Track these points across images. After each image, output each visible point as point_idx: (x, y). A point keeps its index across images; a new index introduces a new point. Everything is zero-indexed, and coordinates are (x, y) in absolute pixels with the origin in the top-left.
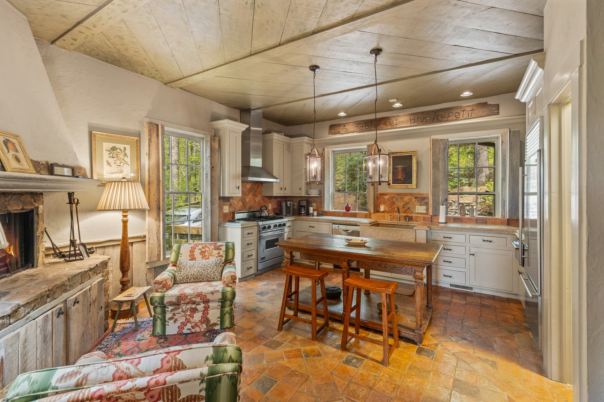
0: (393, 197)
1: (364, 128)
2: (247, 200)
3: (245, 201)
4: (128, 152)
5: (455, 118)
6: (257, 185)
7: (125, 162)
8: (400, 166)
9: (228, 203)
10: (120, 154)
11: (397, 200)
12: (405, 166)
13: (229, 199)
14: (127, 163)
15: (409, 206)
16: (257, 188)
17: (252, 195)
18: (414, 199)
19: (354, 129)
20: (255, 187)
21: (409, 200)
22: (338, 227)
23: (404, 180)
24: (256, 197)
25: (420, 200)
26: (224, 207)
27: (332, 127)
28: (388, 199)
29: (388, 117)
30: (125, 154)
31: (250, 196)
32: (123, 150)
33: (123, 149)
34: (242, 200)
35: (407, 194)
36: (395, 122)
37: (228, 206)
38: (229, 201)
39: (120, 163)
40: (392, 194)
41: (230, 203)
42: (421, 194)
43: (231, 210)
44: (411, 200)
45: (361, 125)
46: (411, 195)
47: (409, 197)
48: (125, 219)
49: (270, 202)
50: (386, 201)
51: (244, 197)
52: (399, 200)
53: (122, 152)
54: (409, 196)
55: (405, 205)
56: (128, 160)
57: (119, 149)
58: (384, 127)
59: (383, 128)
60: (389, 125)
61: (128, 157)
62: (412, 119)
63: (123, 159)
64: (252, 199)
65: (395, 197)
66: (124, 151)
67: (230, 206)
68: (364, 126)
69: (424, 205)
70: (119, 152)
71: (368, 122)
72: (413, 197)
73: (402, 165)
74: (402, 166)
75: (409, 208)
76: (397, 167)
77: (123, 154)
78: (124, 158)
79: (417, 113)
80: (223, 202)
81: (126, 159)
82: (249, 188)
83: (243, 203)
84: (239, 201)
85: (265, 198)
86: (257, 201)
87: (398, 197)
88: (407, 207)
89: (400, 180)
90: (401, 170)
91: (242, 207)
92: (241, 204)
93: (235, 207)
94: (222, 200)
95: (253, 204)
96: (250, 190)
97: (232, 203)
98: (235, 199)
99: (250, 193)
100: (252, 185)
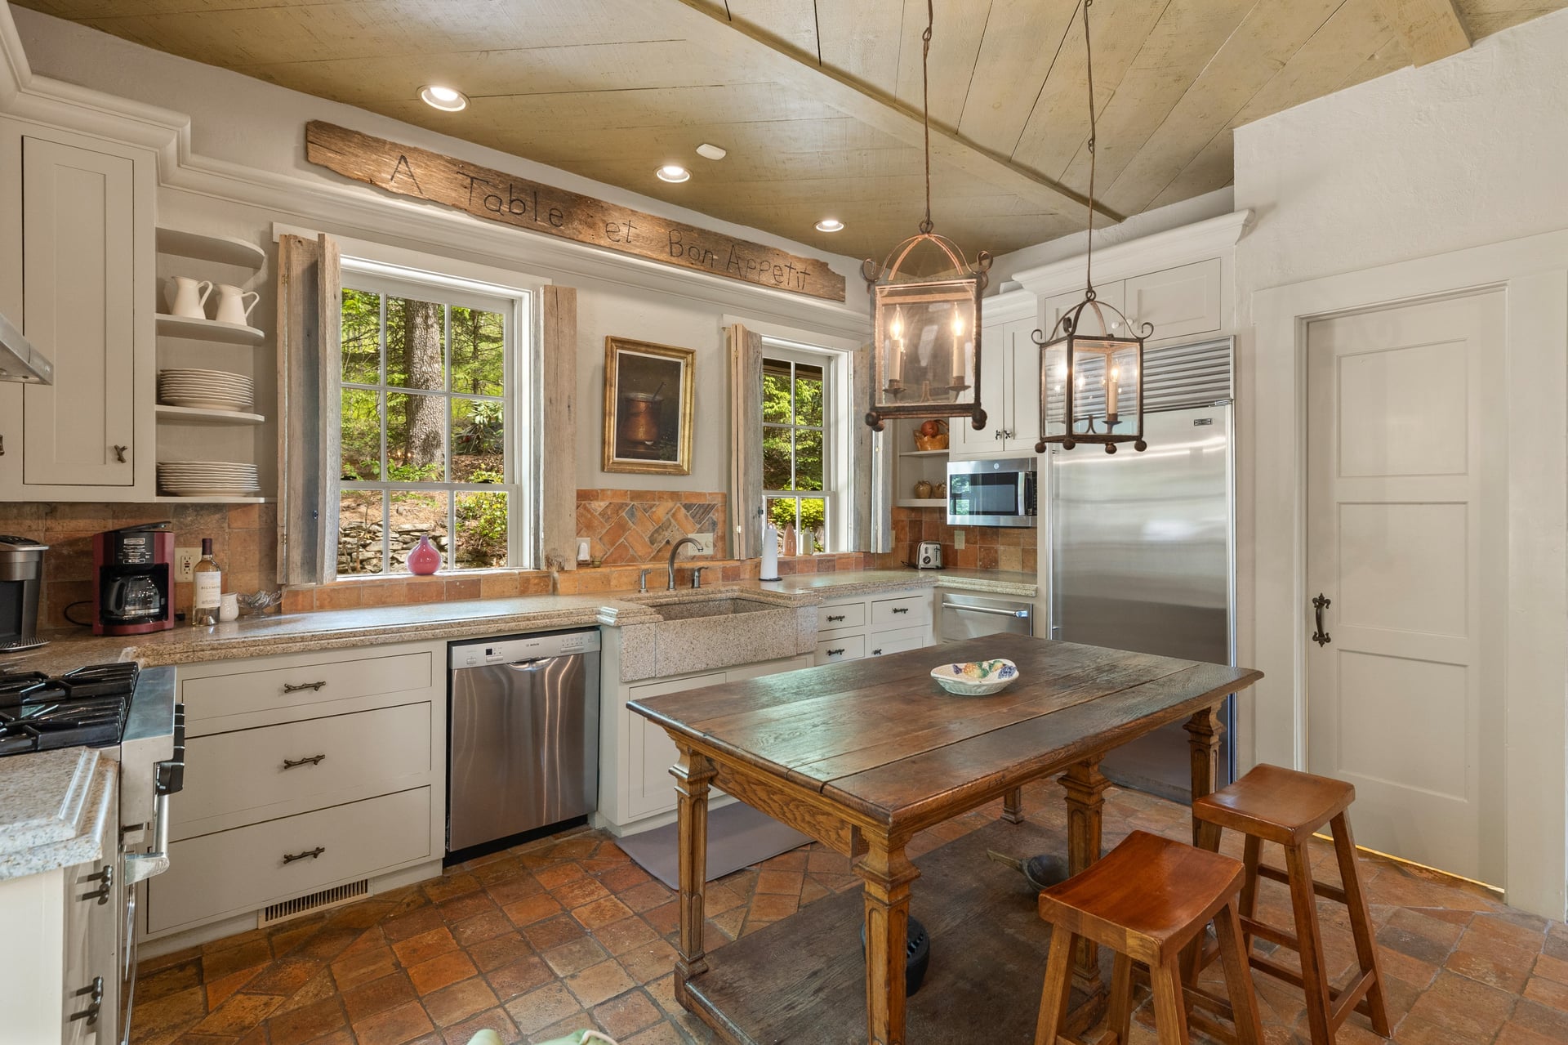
0: (622, 506)
1: (505, 208)
5: (773, 282)
8: (641, 396)
11: (632, 514)
12: (658, 398)
15: (668, 535)
18: (683, 510)
19: (454, 194)
21: (669, 515)
22: (489, 652)
23: (655, 442)
25: (698, 515)
27: (317, 133)
28: (603, 514)
29: (599, 201)
35: (660, 496)
36: (624, 230)
40: (615, 493)
42: (699, 495)
44: (674, 515)
45: (489, 190)
46: (672, 499)
47: (670, 504)
50: (596, 523)
52: (638, 514)
54: (667, 500)
55: (657, 531)
58: (587, 234)
59: (581, 237)
60: (602, 231)
62: (674, 239)
65: (627, 505)
68: (506, 198)
69: (707, 531)
71: (522, 190)
72: (679, 505)
73: (651, 392)
74: (650, 396)
75: (668, 542)
76: (632, 395)
79: (689, 229)
87: (635, 503)
88: (663, 539)
89: (642, 443)
90: (647, 407)
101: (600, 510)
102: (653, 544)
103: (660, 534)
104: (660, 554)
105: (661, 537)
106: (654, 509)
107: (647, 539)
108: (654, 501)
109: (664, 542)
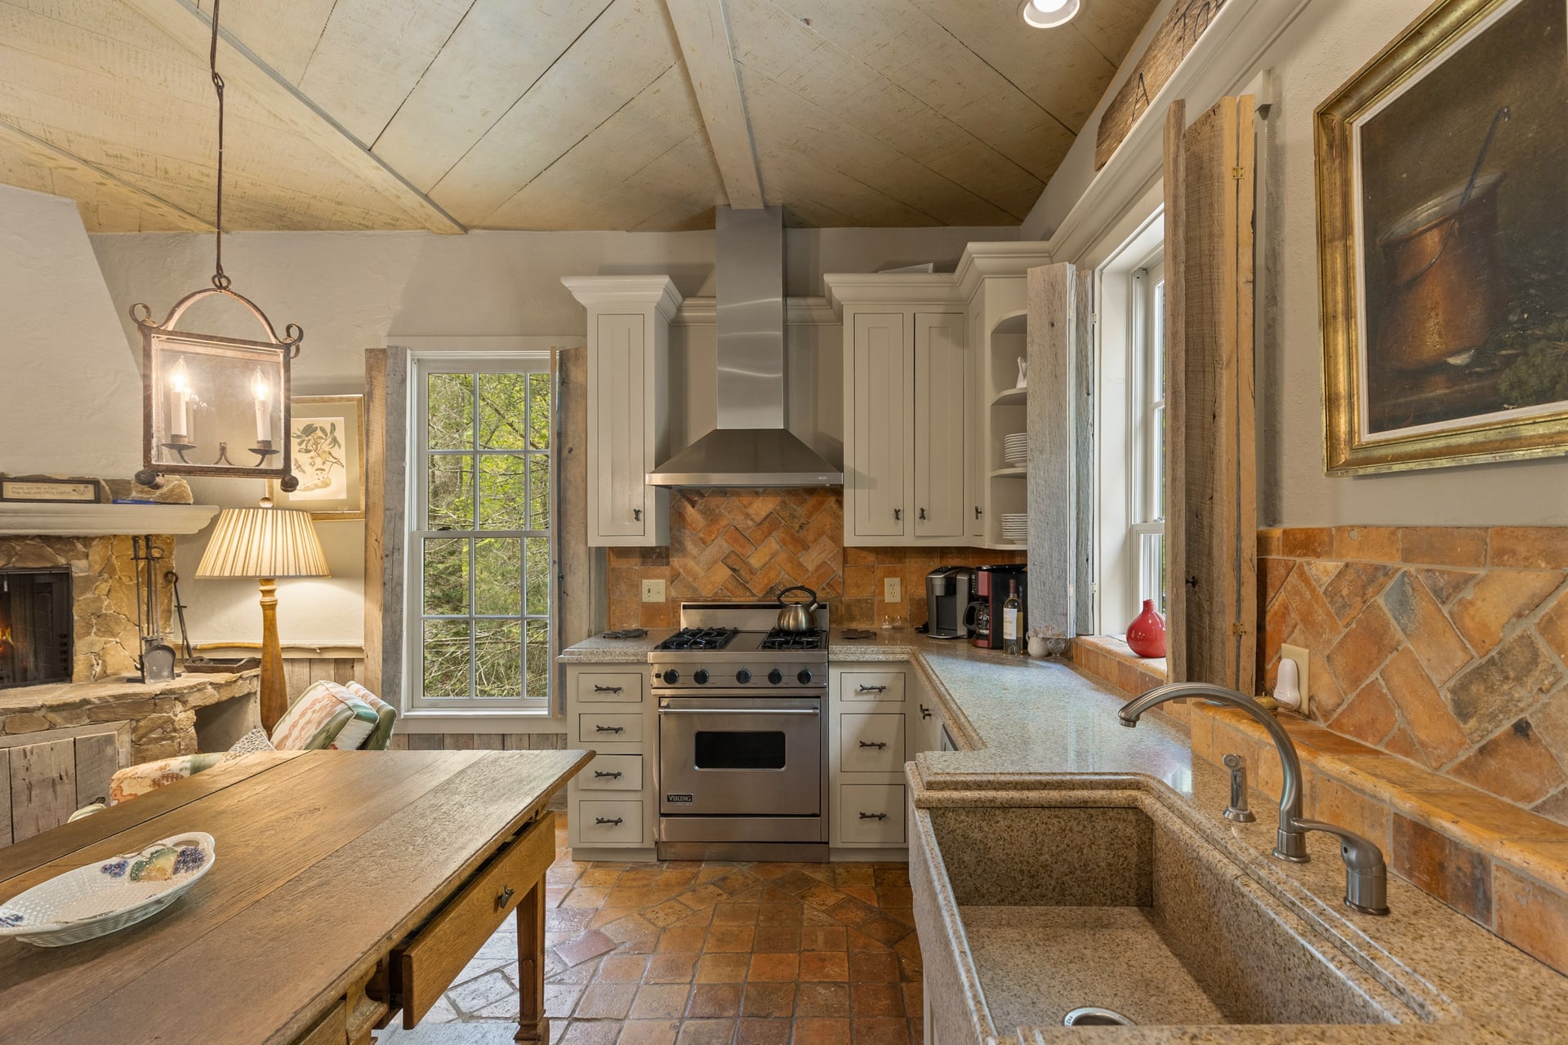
0: (1375, 575)
2: (756, 561)
3: (746, 564)
4: (340, 434)
6: (812, 501)
7: (334, 461)
8: (1427, 210)
9: (666, 570)
10: (323, 441)
11: (1403, 604)
13: (668, 556)
14: (338, 462)
15: (1525, 699)
16: (809, 516)
17: (783, 542)
20: (801, 511)
21: (1530, 625)
23: (1480, 357)
24: (806, 548)
26: (644, 581)
28: (1332, 593)
30: (335, 441)
31: (773, 544)
32: (328, 431)
33: (328, 429)
34: (729, 561)
37: (662, 582)
38: (668, 564)
39: (324, 463)
40: (1361, 536)
41: (673, 569)
43: (674, 594)
47: (1535, 580)
48: (268, 599)
49: (892, 574)
50: (1320, 616)
51: (738, 549)
52: (1422, 606)
53: (326, 435)
54: (1528, 564)
55: (1479, 674)
56: (340, 453)
57: (321, 428)
61: (339, 446)
63: (330, 453)
64: (782, 557)
65: (1387, 572)
66: (331, 433)
67: (674, 578)
70: (321, 438)
73: (1457, 178)
74: (1454, 194)
75: (1522, 729)
77: (330, 440)
78: (332, 451)
80: (643, 564)
81: (336, 451)
82: (764, 514)
83: (734, 570)
84: (716, 562)
85: (864, 554)
86: (811, 568)
87: (1411, 568)
88: (1504, 710)
89: (1438, 367)
90: (1444, 242)
91: (730, 586)
92: (723, 574)
93: (695, 585)
94: (638, 560)
95: (786, 576)
96: (769, 524)
97: (681, 570)
98: (695, 558)
99: (770, 533)
100: (783, 504)
101: (1326, 580)
102: (1464, 716)
103: (1491, 689)
104: (1493, 763)
105: (1497, 701)
106: (1468, 594)
107: (1446, 696)
108: (1477, 562)
109: (1507, 725)
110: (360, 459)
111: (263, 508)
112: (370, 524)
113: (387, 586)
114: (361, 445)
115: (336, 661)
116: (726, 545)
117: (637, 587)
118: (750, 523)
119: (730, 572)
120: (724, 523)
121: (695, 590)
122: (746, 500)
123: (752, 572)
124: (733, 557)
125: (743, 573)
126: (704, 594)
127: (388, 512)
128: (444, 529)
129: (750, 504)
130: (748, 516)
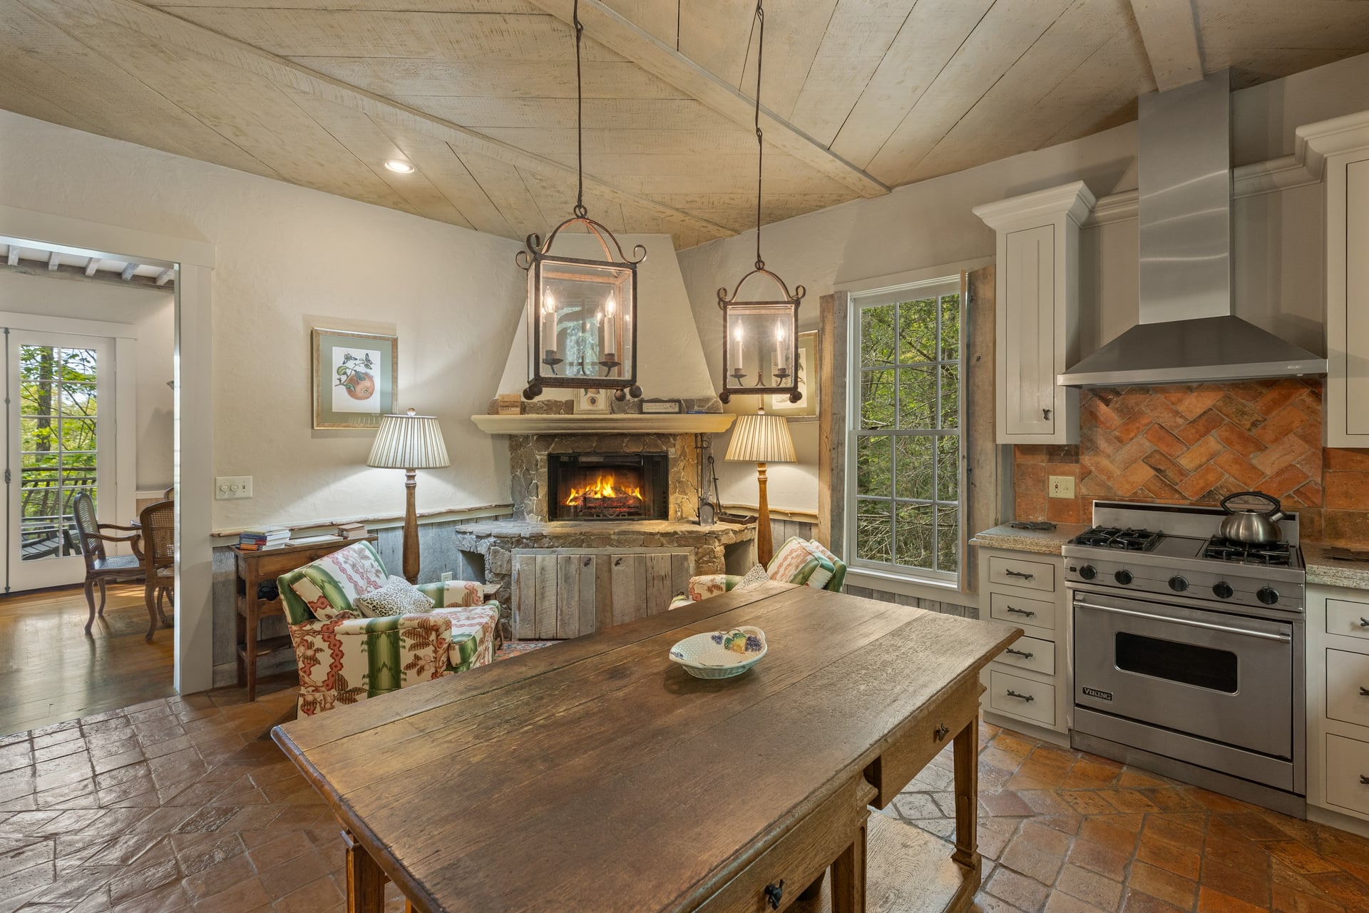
2: (1188, 461)
3: (1175, 464)
4: (803, 361)
6: (1270, 395)
9: (1075, 468)
13: (1077, 454)
16: (1268, 411)
17: (1227, 442)
20: (1254, 406)
24: (1262, 448)
26: (1051, 477)
31: (1212, 442)
34: (1152, 461)
37: (1071, 479)
38: (1077, 461)
41: (1083, 466)
43: (1084, 491)
48: (762, 477)
51: (1164, 449)
64: (1226, 458)
67: (1084, 475)
80: (1050, 461)
81: (801, 373)
82: (1199, 411)
83: (1158, 470)
84: (1135, 461)
85: (1358, 458)
86: (1269, 471)
91: (1153, 488)
92: (1144, 474)
93: (1110, 484)
94: (1044, 457)
95: (1232, 479)
96: (1207, 422)
97: (1093, 468)
98: (1109, 456)
99: (1208, 431)
100: (1229, 399)
110: (816, 378)
111: (760, 415)
112: (823, 425)
113: (834, 471)
114: (816, 367)
115: (801, 524)
116: (1147, 444)
117: (1044, 483)
118: (1180, 421)
119: (1153, 472)
120: (1145, 421)
121: (1109, 488)
122: (1174, 397)
123: (1182, 472)
124: (1157, 456)
125: (1170, 474)
126: (1120, 493)
127: (835, 416)
128: (872, 428)
129: (1180, 401)
130: (1177, 413)
